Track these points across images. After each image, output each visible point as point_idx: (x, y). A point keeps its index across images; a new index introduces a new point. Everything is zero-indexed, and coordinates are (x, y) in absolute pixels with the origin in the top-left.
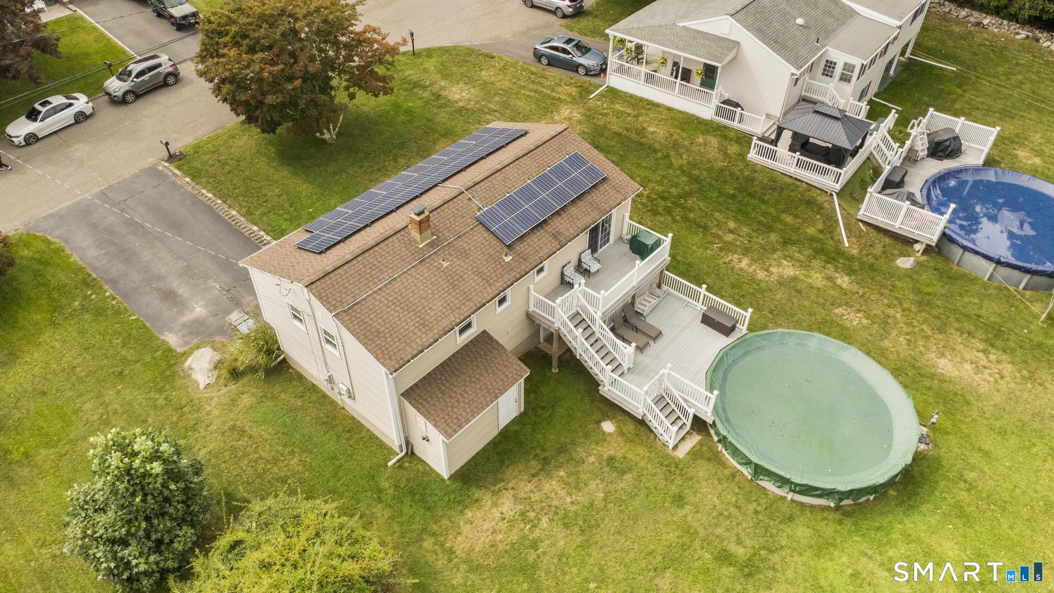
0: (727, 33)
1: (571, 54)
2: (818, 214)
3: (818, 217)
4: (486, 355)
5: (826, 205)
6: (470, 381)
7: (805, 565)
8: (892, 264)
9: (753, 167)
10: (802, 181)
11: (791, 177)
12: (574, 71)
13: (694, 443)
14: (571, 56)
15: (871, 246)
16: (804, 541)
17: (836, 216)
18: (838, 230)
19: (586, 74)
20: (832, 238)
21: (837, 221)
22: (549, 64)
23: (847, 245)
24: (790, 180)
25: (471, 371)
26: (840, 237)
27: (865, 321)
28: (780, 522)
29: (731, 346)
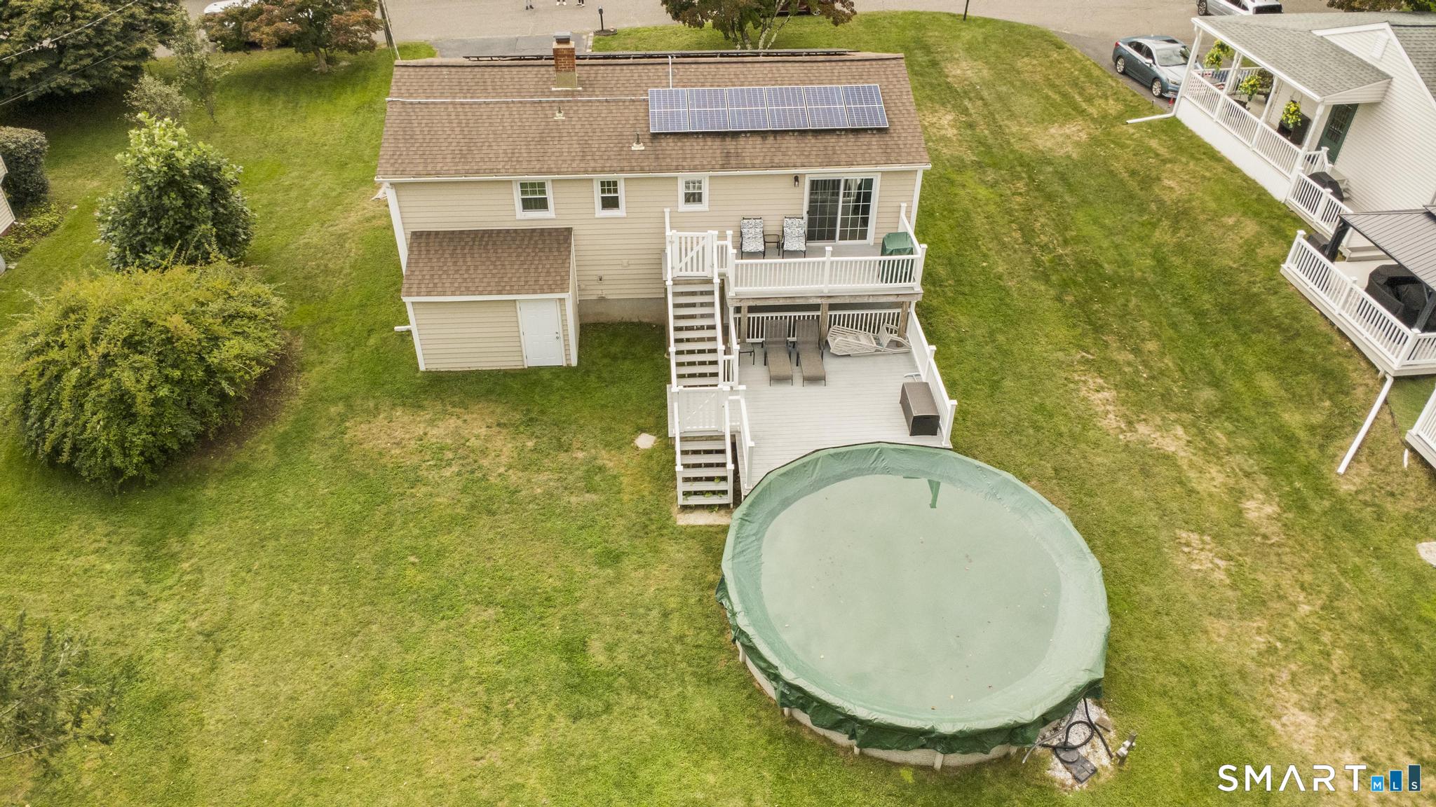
0: (1378, 56)
1: (1153, 58)
2: (1330, 399)
3: (1327, 403)
4: (541, 250)
5: (1360, 392)
6: (493, 263)
7: (652, 738)
8: (1405, 543)
9: (1278, 285)
10: (1348, 339)
11: (1332, 324)
12: (1146, 86)
13: (717, 523)
14: (1150, 61)
15: (1392, 494)
16: (691, 716)
17: (1364, 417)
18: (1348, 441)
19: (1161, 96)
20: (1322, 447)
21: (1356, 428)
22: (1124, 73)
23: (1341, 470)
24: (1324, 328)
25: (506, 255)
26: (1340, 453)
27: (1220, 576)
28: (694, 674)
29: (903, 447)
